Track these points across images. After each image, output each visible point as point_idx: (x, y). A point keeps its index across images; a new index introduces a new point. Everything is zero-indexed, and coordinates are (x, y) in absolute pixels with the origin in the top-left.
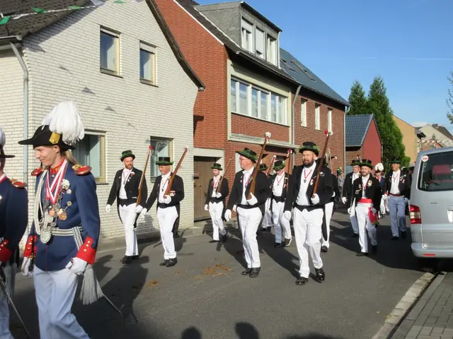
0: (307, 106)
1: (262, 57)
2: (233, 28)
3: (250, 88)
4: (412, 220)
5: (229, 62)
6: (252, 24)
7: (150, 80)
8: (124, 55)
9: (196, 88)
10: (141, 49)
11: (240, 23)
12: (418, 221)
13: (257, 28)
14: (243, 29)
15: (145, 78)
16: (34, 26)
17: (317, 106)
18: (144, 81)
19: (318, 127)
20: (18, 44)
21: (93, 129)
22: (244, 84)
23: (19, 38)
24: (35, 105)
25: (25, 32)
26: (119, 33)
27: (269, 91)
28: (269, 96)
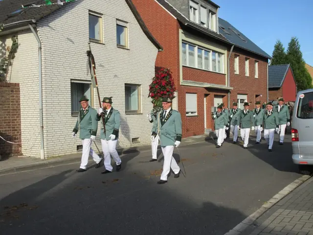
0: (239, 59)
1: (205, 26)
2: (184, 7)
3: (196, 48)
4: (293, 138)
5: (181, 31)
6: (197, 4)
7: (124, 45)
8: (105, 29)
9: (157, 50)
10: (117, 25)
11: (189, 2)
12: (297, 139)
13: (201, 6)
14: (191, 7)
16: (44, 12)
17: (246, 59)
18: (119, 46)
19: (247, 74)
20: (34, 25)
22: (192, 45)
23: (34, 21)
24: (46, 65)
25: (38, 17)
26: (102, 14)
27: (211, 50)
28: (211, 53)
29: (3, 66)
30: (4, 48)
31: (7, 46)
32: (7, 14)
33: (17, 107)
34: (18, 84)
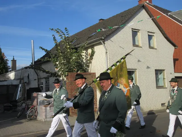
7: (153, 46)
8: (142, 39)
9: (174, 48)
10: (148, 35)
15: (151, 46)
16: (108, 33)
18: (150, 47)
20: (103, 40)
21: (131, 68)
23: (103, 38)
24: (110, 62)
25: (105, 36)
26: (139, 30)
29: (87, 64)
30: (87, 54)
31: (89, 53)
32: (88, 36)
33: (94, 86)
34: (95, 73)
